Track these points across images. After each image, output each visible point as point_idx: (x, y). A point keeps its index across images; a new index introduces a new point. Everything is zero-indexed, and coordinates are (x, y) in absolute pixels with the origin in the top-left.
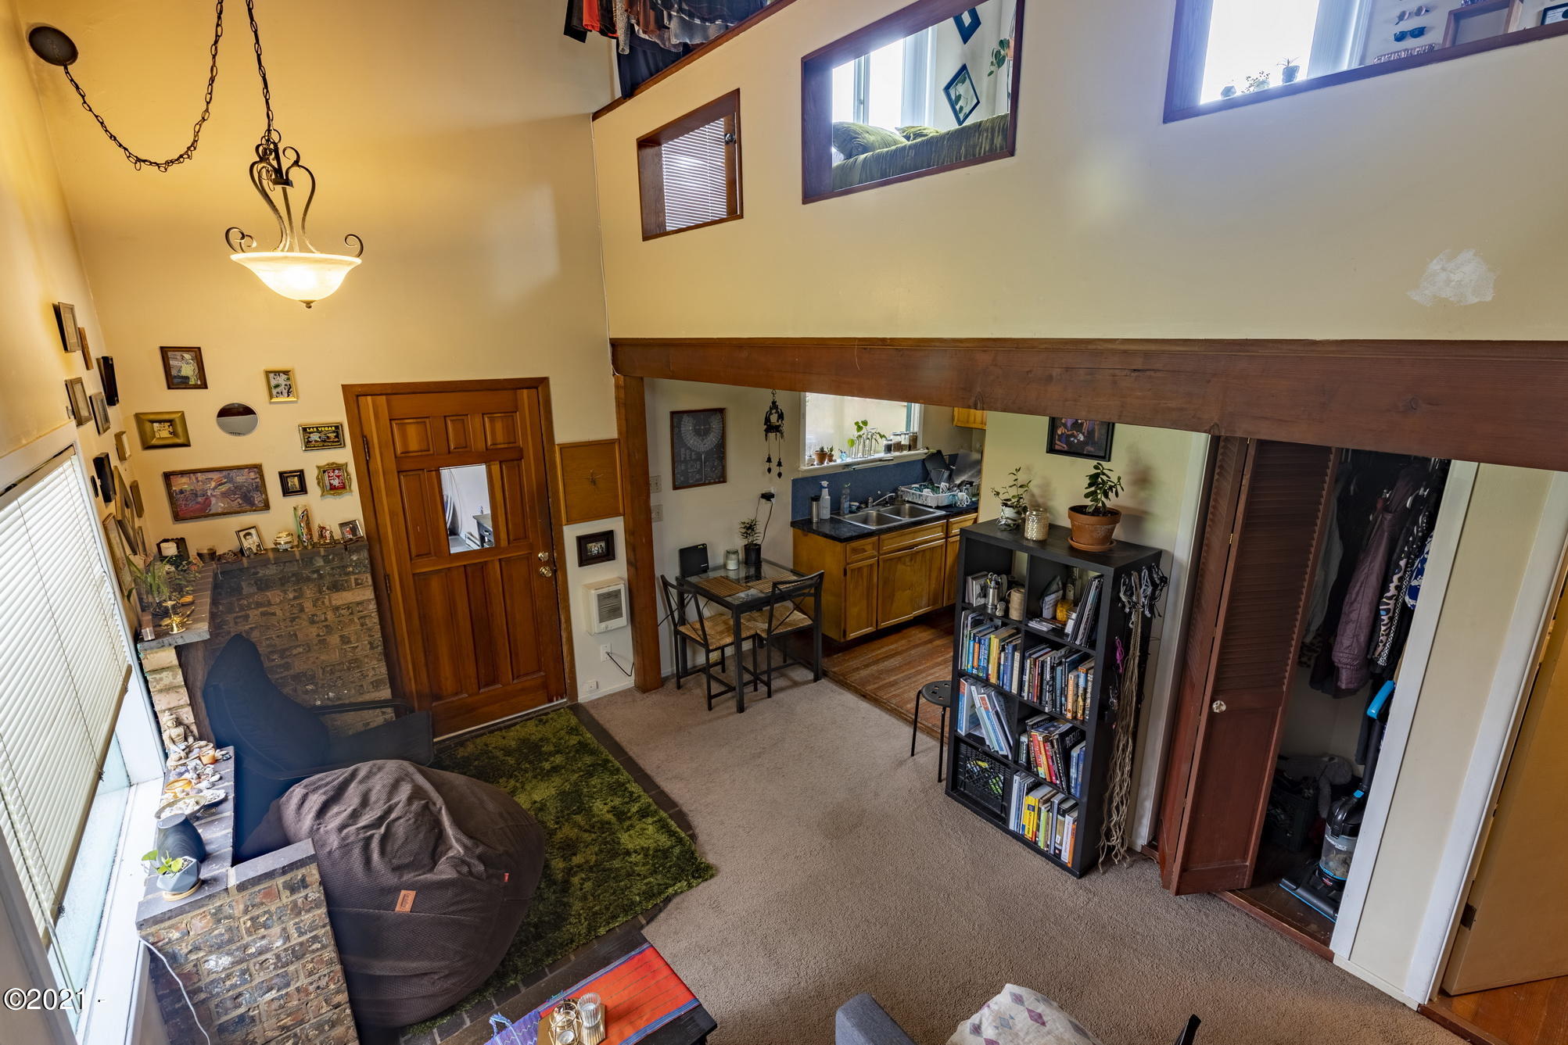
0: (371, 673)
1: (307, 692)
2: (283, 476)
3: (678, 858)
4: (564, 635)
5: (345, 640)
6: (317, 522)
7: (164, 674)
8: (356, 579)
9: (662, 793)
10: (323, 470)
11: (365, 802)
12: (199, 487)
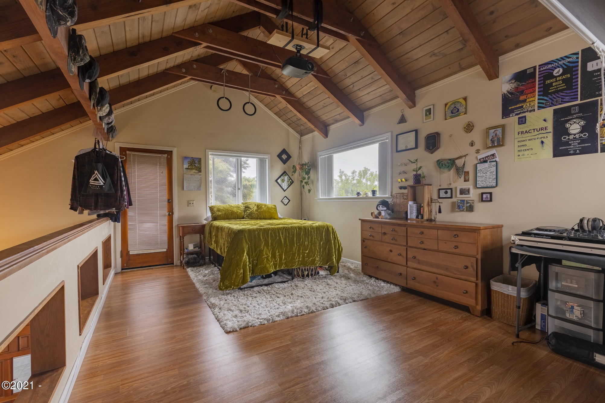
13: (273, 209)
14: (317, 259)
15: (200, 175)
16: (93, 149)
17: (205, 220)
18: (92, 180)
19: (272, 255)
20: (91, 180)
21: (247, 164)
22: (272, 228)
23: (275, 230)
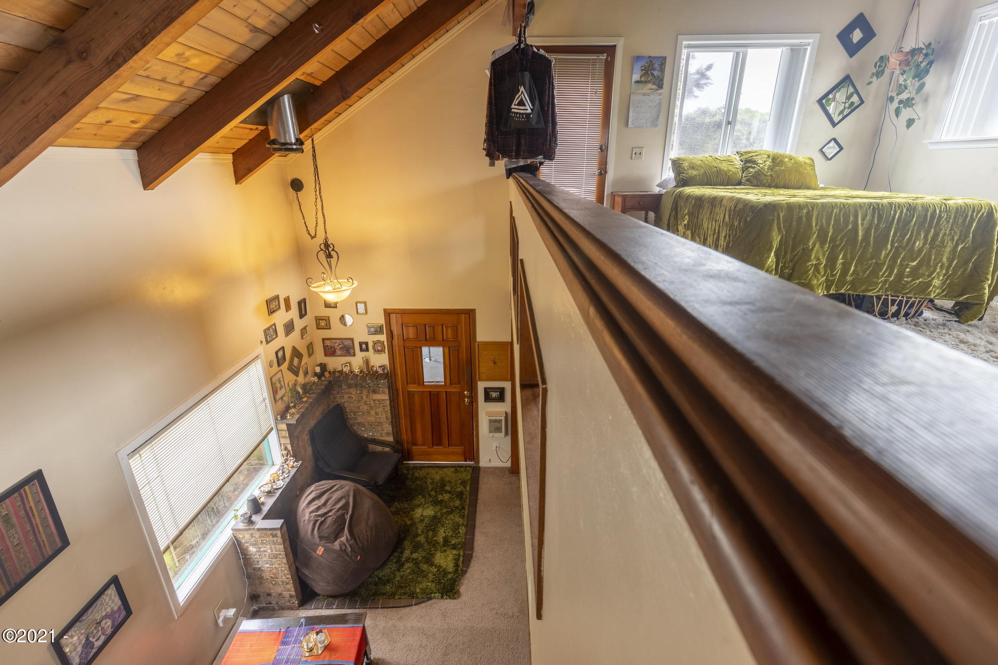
0: (386, 429)
1: (362, 430)
2: (361, 344)
3: (447, 580)
4: (475, 433)
5: (377, 414)
6: (372, 364)
7: (283, 432)
8: (382, 390)
9: (472, 540)
10: (375, 343)
11: (325, 504)
12: (333, 345)
13: (807, 166)
14: (936, 282)
15: (660, 95)
16: (516, 46)
17: (659, 185)
18: (515, 105)
19: (827, 263)
20: (513, 104)
21: (708, 79)
22: (841, 203)
23: (847, 209)
